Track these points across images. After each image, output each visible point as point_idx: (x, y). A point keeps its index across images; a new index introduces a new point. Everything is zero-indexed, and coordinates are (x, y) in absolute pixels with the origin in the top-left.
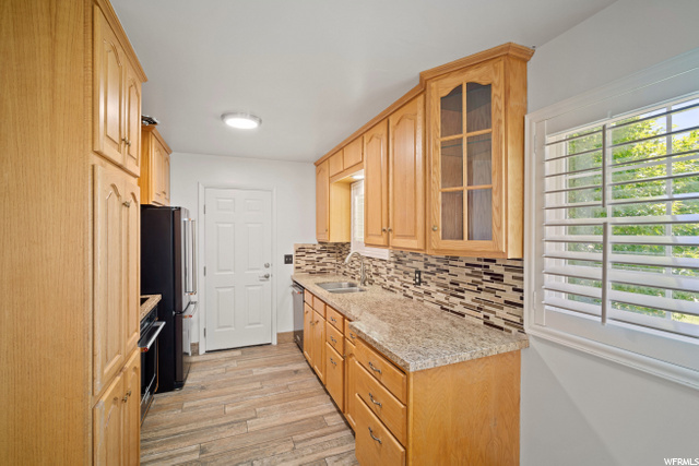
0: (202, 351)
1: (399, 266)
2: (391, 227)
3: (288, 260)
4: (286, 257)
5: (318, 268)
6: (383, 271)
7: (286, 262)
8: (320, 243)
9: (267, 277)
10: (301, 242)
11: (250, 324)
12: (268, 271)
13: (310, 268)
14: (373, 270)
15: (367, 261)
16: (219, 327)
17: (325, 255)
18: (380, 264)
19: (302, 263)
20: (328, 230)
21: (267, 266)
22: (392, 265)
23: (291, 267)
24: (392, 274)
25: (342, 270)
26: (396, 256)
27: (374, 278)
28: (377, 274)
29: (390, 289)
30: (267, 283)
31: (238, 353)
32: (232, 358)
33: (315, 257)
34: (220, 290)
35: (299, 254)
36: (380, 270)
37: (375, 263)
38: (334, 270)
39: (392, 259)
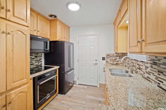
0: (77, 84)
1: (154, 66)
2: (143, 38)
3: (103, 59)
4: (103, 58)
5: (115, 63)
6: (143, 68)
7: (103, 60)
8: (116, 53)
9: (96, 64)
10: (108, 53)
11: (90, 79)
12: (96, 62)
13: (112, 62)
14: (137, 66)
15: (134, 62)
16: (82, 78)
17: (118, 58)
18: (141, 64)
19: (109, 61)
20: (117, 48)
21: (96, 60)
22: (149, 65)
23: (105, 61)
24: (148, 70)
25: (125, 64)
26: (152, 60)
27: (138, 70)
28: (140, 69)
29: (148, 79)
30: (96, 66)
31: (86, 87)
32: (83, 88)
33: (114, 58)
34: (82, 67)
35: (108, 57)
36: (141, 67)
37: (138, 63)
38: (122, 64)
39: (149, 62)
